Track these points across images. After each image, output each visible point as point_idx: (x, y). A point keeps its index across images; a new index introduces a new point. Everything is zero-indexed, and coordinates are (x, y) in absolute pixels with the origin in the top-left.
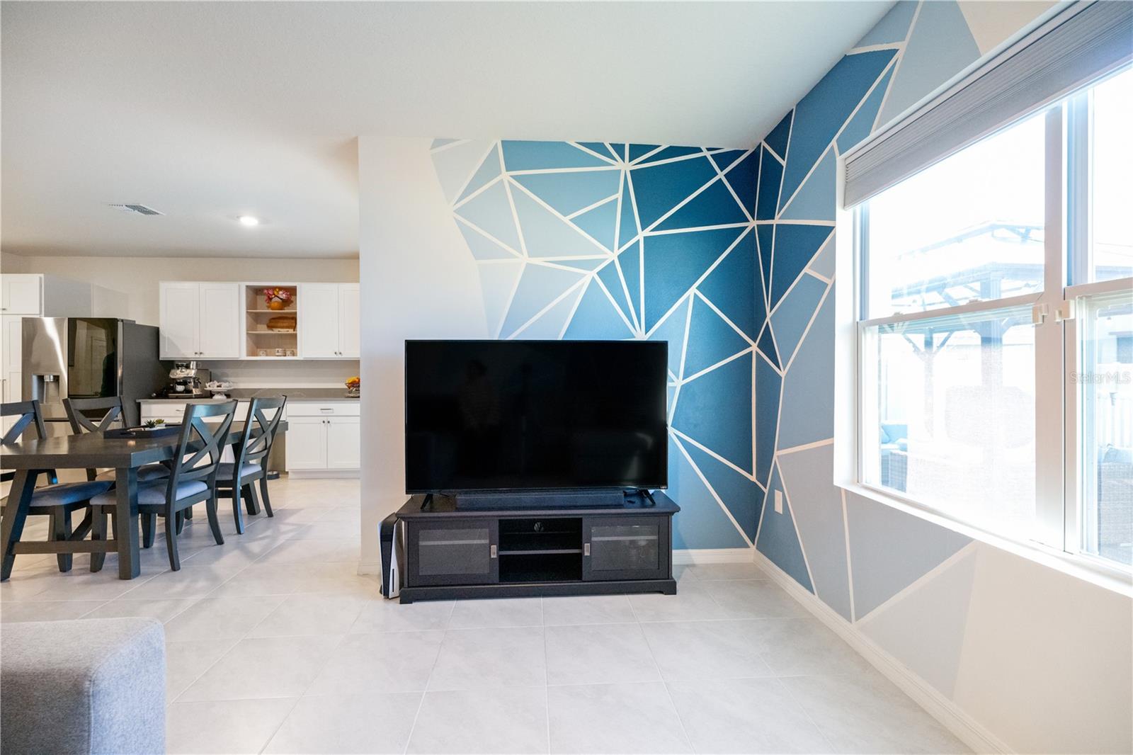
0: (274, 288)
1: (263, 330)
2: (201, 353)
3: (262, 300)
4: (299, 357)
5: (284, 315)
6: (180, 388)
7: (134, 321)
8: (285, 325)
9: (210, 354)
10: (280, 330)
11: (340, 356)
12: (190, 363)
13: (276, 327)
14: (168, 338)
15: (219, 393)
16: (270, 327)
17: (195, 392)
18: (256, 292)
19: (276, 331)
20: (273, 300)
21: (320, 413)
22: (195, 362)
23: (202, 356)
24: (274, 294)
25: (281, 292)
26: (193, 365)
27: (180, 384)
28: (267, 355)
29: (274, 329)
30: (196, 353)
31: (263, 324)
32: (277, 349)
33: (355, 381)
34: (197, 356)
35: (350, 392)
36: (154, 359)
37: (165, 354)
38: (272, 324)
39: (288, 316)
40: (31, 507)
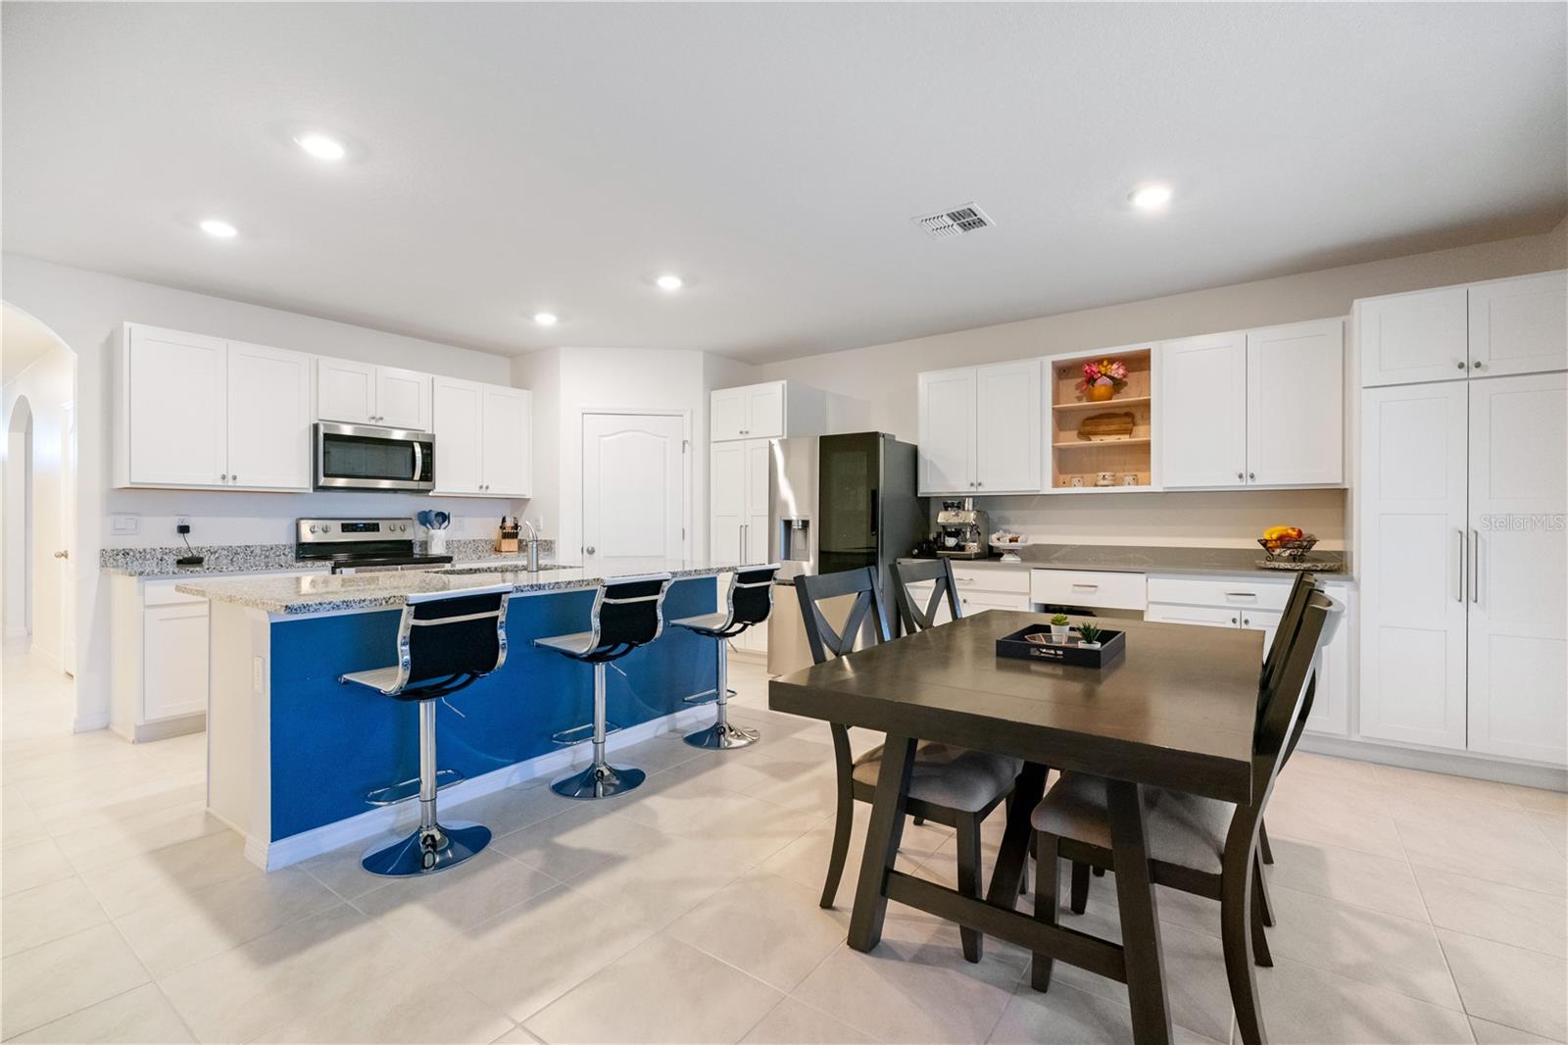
0: (1099, 361)
1: (1071, 440)
2: (980, 484)
3: (1071, 385)
4: (1155, 487)
5: (1112, 411)
6: (951, 542)
7: (894, 436)
8: (1113, 427)
9: (991, 487)
10: (1103, 437)
11: (1250, 482)
12: (965, 501)
13: (1096, 434)
14: (931, 462)
15: (1011, 551)
16: (1085, 435)
17: (973, 547)
18: (1063, 371)
19: (1096, 440)
20: (1099, 382)
21: (1223, 601)
22: (971, 499)
23: (980, 489)
24: (1099, 372)
25: (1115, 366)
26: (969, 504)
27: (950, 535)
28: (1084, 485)
29: (1092, 437)
30: (972, 485)
31: (1071, 430)
32: (1101, 474)
33: (1288, 535)
34: (973, 489)
35: (1271, 558)
36: (910, 494)
37: (926, 488)
38: (1088, 428)
39: (1117, 411)
40: (909, 798)
